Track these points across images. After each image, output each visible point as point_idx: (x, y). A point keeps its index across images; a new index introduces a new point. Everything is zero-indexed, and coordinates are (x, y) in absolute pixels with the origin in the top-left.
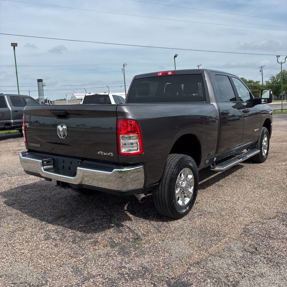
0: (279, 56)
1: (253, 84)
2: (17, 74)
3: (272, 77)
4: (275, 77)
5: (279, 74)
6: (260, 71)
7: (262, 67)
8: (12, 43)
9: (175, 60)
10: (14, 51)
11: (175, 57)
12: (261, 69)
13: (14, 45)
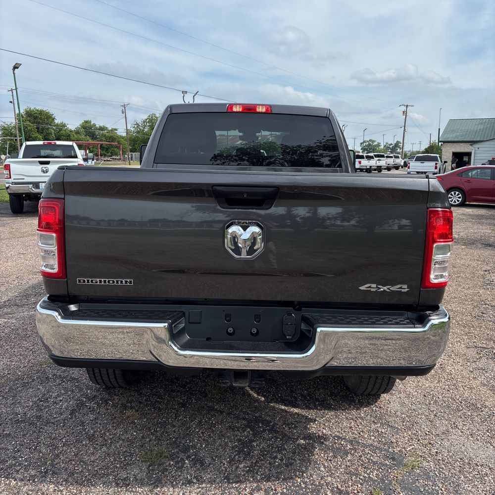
0: (186, 92)
1: (107, 132)
3: (135, 123)
4: (140, 124)
5: (146, 119)
6: (123, 112)
7: (125, 105)
11: (15, 67)
12: (124, 109)
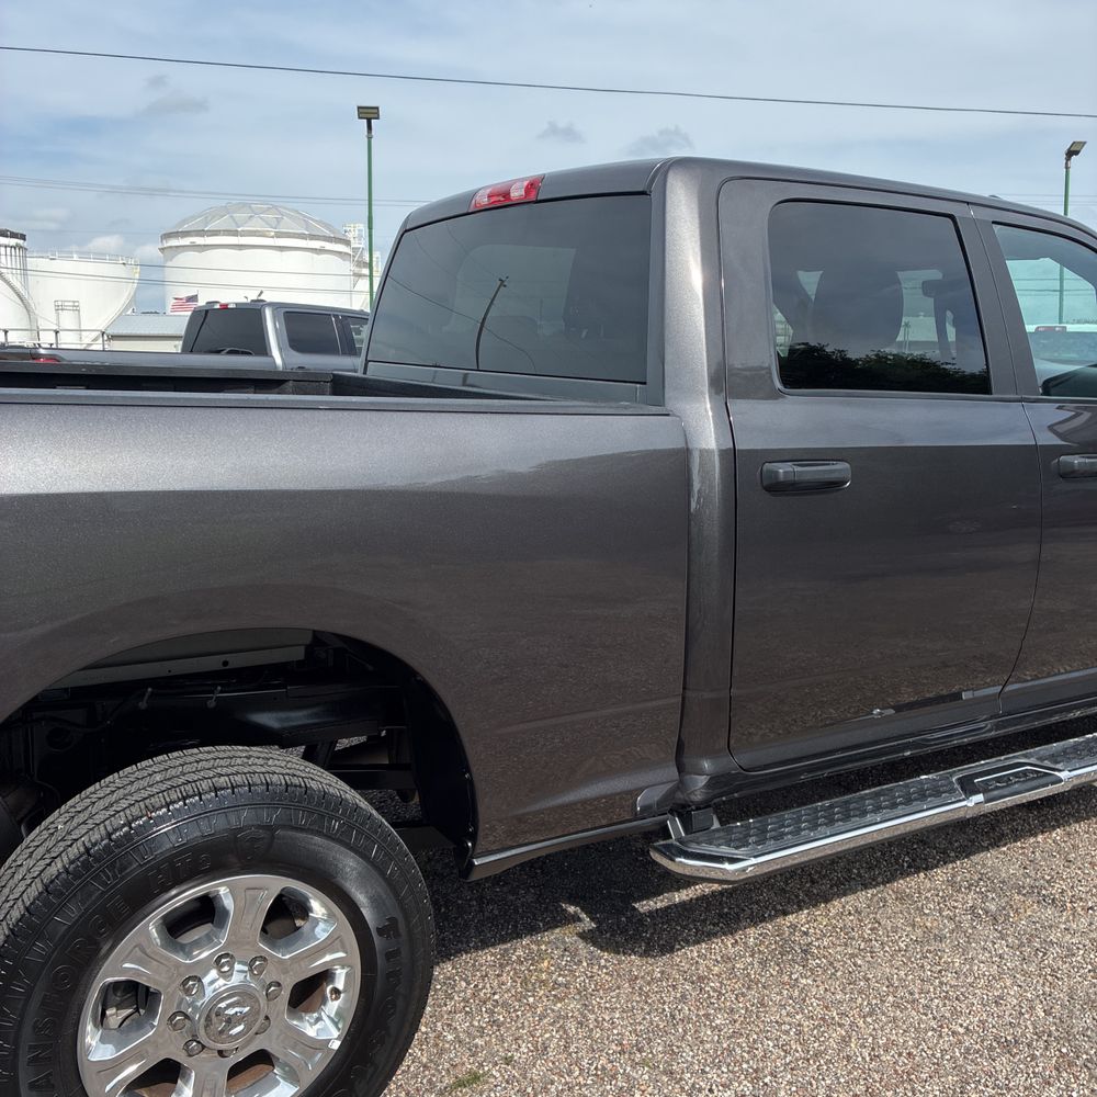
2: (370, 228)
8: (359, 108)
9: (1067, 168)
10: (370, 138)
11: (1071, 153)
13: (369, 114)
